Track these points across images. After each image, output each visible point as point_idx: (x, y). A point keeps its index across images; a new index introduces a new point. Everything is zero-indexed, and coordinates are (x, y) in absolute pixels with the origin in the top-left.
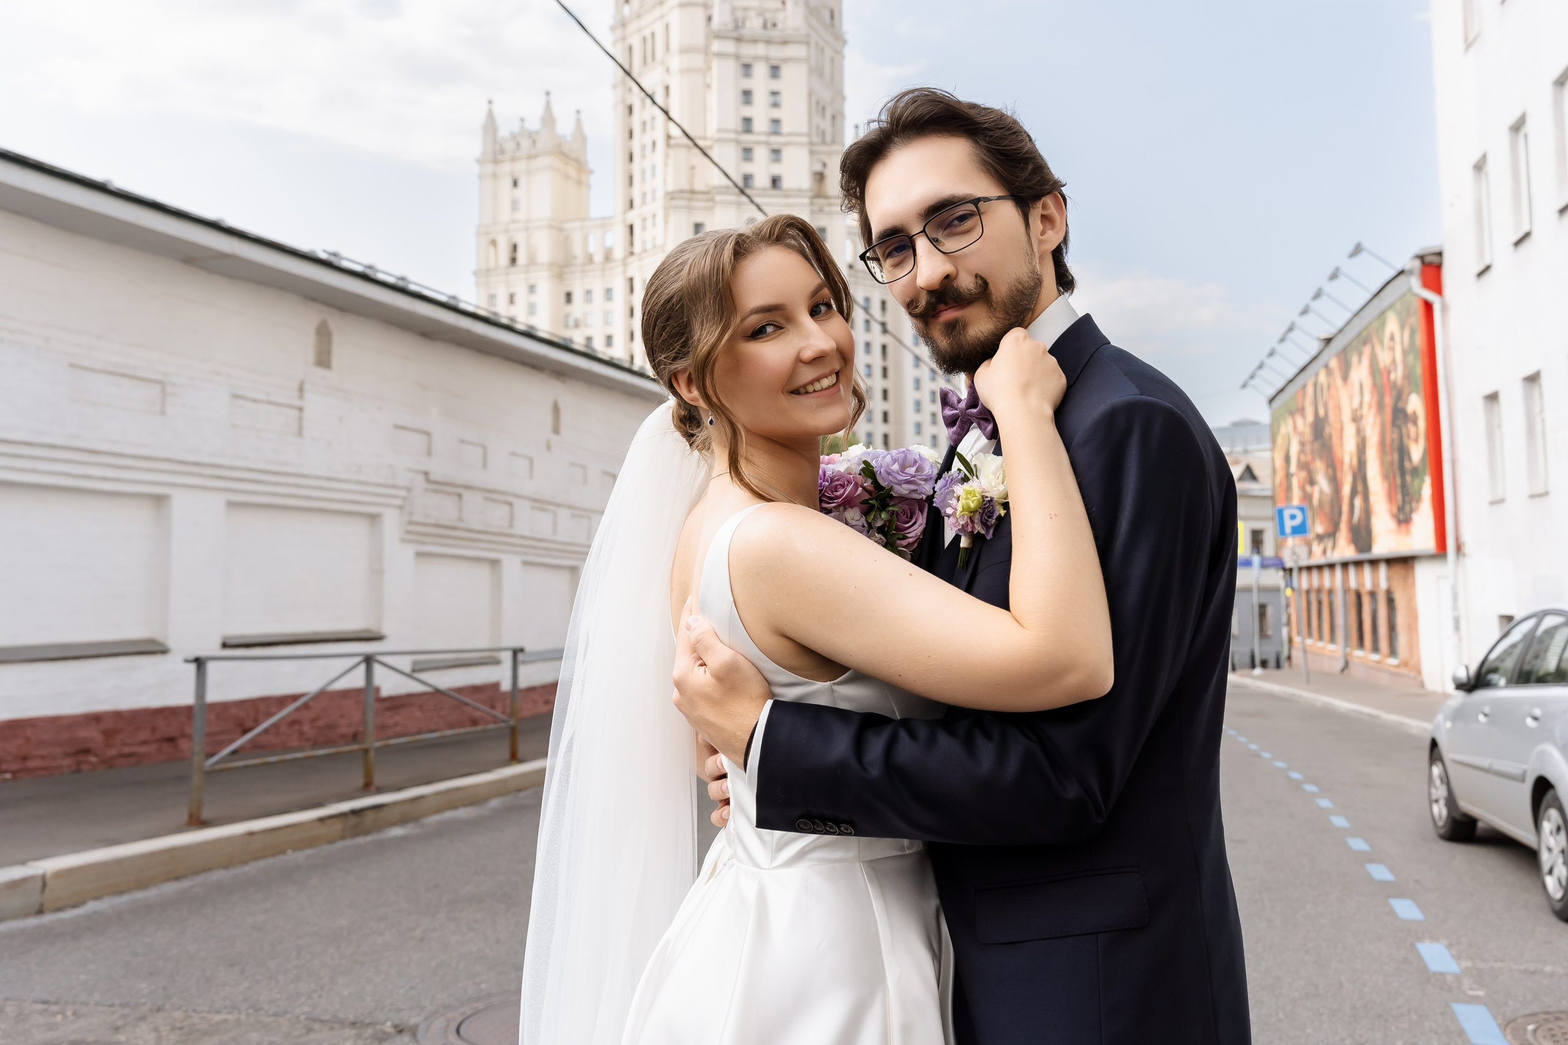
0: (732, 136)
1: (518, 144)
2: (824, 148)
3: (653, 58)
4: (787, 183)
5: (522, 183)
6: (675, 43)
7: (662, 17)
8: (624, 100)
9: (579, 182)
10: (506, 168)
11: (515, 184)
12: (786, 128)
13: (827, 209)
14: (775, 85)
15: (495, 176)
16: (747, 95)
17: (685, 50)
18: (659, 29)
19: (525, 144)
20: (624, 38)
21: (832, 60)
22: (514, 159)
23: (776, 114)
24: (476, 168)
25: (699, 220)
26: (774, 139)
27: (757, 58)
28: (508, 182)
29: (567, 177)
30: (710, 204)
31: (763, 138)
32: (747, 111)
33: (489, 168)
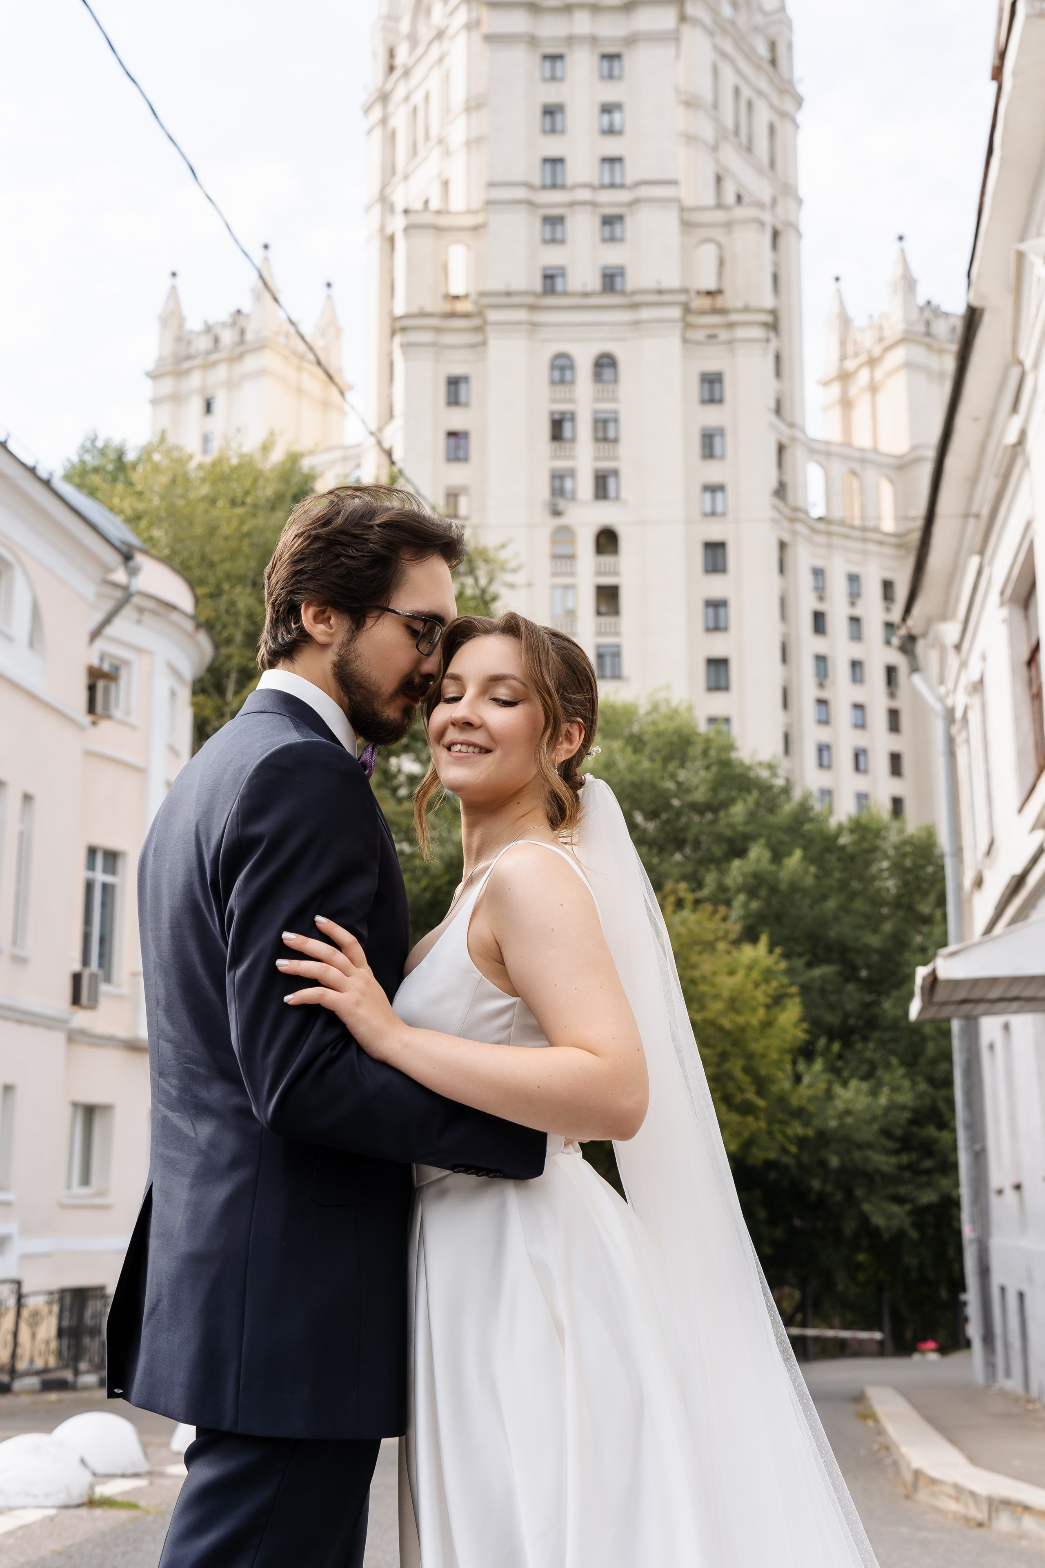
0: (521, 193)
1: (216, 340)
2: (720, 216)
3: (427, 137)
4: (633, 281)
5: (218, 406)
6: (458, 95)
7: (440, 60)
8: (382, 229)
9: (326, 404)
10: (195, 380)
11: (208, 407)
12: (632, 172)
13: (724, 335)
14: (611, 93)
15: (176, 399)
16: (551, 112)
17: (473, 106)
18: (434, 84)
19: (228, 337)
20: (384, 121)
21: (772, 129)
22: (208, 366)
23: (612, 147)
24: (147, 388)
25: (457, 370)
26: (605, 196)
27: (571, 40)
28: (196, 405)
29: (300, 391)
30: (478, 338)
31: (584, 195)
32: (553, 147)
33: (167, 386)
